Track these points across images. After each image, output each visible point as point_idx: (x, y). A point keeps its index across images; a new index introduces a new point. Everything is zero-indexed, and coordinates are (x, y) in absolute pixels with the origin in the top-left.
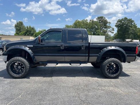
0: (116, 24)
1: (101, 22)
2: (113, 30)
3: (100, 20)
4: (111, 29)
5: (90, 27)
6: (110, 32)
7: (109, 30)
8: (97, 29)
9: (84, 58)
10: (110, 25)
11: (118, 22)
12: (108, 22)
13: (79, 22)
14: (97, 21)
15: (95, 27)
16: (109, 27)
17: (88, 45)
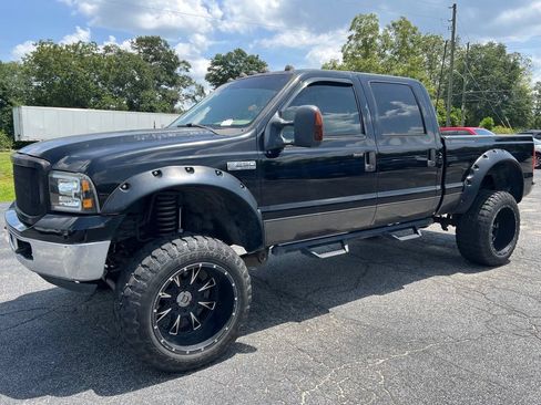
0: (209, 69)
1: (153, 60)
2: (201, 91)
3: (148, 52)
4: (193, 88)
5: (111, 78)
6: (190, 100)
7: (184, 91)
8: (144, 87)
10: (186, 74)
11: (215, 64)
12: (181, 60)
13: (56, 51)
14: (136, 52)
15: (133, 78)
16: (187, 81)
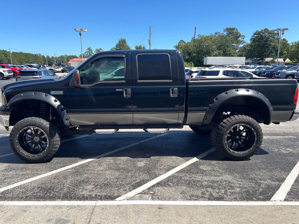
9: (175, 115)
10: (243, 40)
11: (255, 34)
17: (185, 86)
